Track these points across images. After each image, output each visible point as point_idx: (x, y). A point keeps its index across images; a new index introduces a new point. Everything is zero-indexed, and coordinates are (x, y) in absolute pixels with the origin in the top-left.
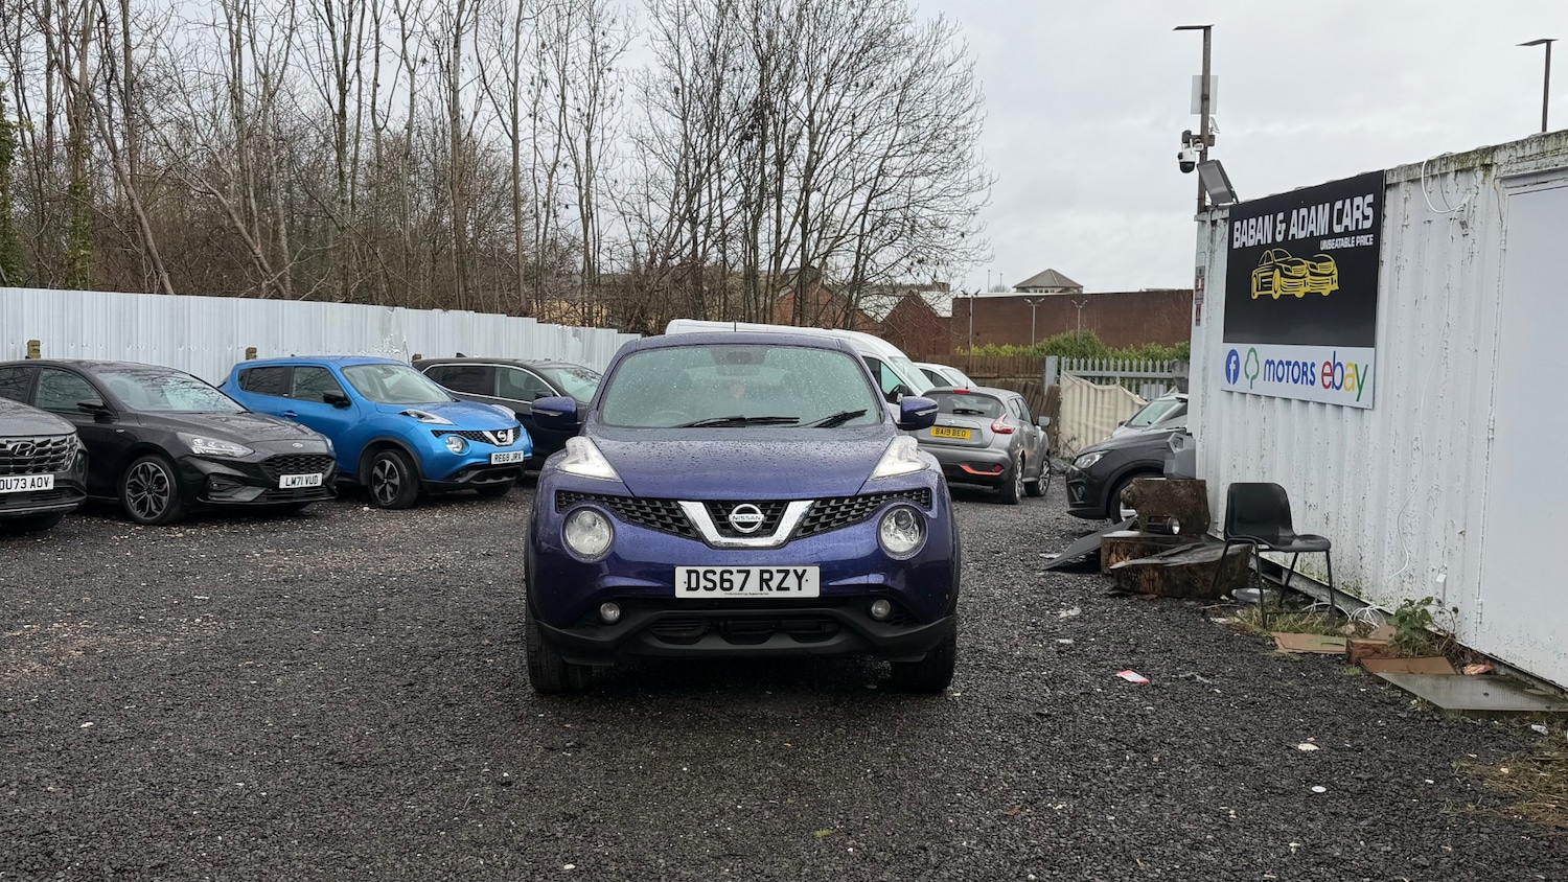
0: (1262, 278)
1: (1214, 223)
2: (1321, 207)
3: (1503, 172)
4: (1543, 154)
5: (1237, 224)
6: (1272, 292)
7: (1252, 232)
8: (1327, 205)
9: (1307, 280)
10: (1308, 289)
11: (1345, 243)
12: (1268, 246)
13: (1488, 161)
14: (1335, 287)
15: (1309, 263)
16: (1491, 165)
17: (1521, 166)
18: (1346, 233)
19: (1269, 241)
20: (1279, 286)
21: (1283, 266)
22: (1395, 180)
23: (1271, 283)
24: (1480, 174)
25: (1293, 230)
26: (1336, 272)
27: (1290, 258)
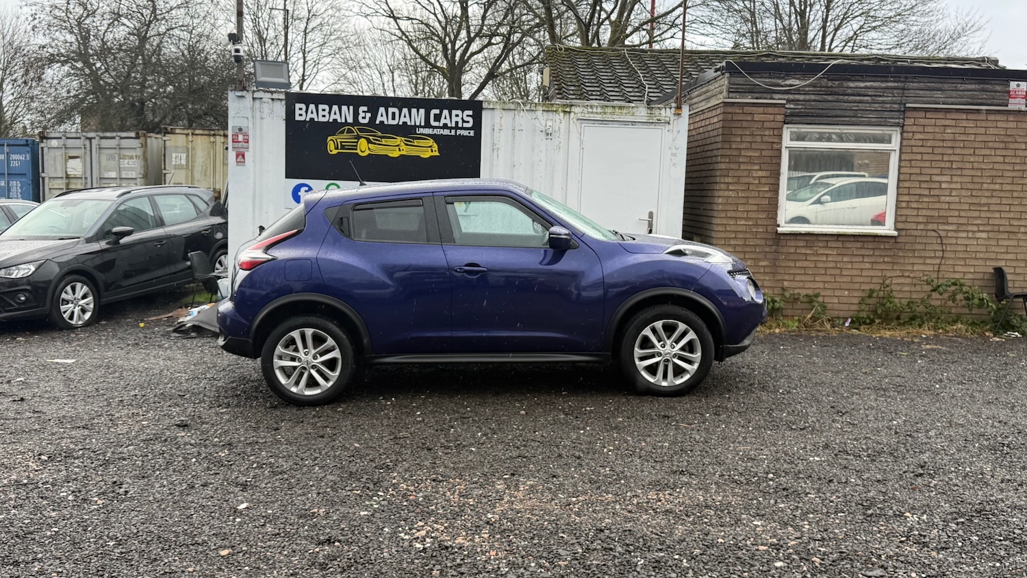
0: (341, 142)
1: (254, 99)
2: (414, 111)
3: (579, 116)
4: (605, 113)
5: (298, 106)
6: (358, 151)
7: (321, 113)
8: (422, 111)
9: (401, 148)
10: (402, 153)
11: (446, 132)
12: (346, 123)
13: (568, 110)
14: (437, 154)
15: (403, 139)
16: (570, 112)
17: (592, 115)
18: (445, 126)
19: (350, 120)
20: (364, 148)
21: (371, 138)
22: (491, 106)
23: (356, 146)
24: (562, 114)
25: (379, 119)
26: (435, 145)
27: (380, 134)
